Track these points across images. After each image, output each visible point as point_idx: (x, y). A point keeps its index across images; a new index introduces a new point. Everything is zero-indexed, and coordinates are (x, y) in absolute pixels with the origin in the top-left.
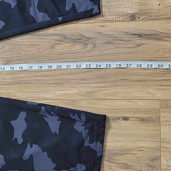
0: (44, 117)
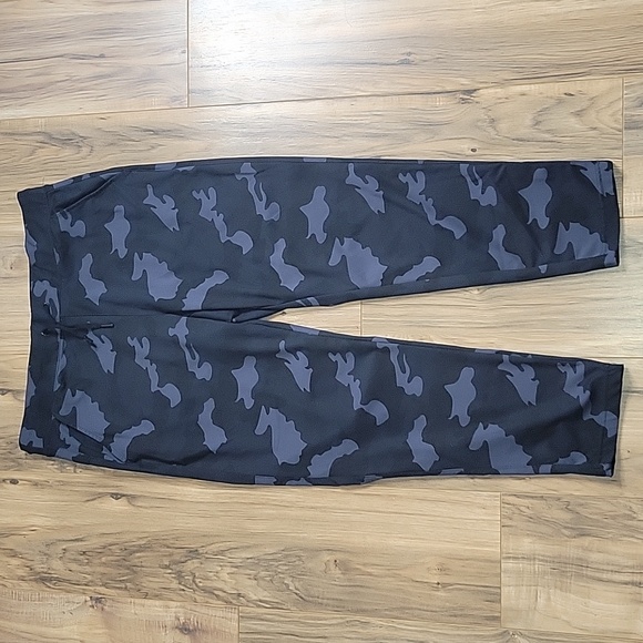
0: (508, 376)
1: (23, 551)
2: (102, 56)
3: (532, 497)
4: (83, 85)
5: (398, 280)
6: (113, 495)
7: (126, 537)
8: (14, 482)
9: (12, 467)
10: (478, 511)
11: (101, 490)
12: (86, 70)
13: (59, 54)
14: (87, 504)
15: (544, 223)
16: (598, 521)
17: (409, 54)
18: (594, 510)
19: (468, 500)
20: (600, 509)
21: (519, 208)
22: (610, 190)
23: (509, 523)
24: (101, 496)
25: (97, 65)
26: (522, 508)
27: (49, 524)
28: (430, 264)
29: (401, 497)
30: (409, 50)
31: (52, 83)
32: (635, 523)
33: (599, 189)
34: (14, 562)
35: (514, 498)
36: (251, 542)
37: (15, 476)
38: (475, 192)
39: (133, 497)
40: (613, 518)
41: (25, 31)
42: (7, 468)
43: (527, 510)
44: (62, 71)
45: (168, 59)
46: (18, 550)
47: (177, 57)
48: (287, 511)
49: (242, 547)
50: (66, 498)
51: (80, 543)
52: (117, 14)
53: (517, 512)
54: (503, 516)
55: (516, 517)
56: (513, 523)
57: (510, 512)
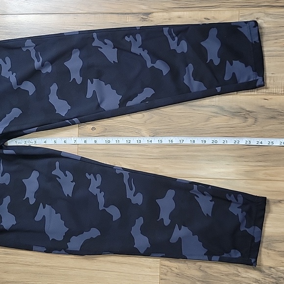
0: (195, 197)
5: (129, 104)
10: (146, 269)
15: (217, 62)
16: (218, 277)
18: (216, 271)
19: (141, 263)
20: (219, 270)
21: (202, 53)
22: (256, 39)
23: (165, 277)
26: (173, 269)
28: (148, 92)
32: (239, 279)
33: (249, 39)
38: (173, 44)
40: (227, 275)
43: (176, 270)
53: (170, 270)
54: (161, 273)
55: (169, 274)
56: (167, 278)
57: (165, 271)
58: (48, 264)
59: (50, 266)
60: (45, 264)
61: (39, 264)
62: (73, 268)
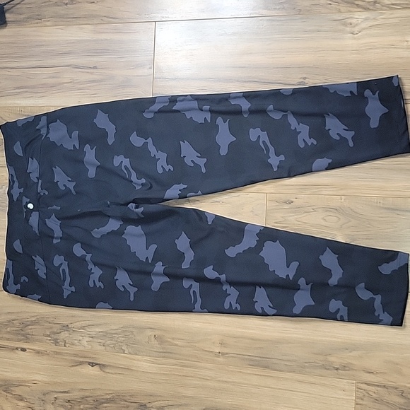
1: (28, 397)
2: (95, 68)
3: (378, 386)
4: (82, 86)
6: (89, 363)
7: (98, 393)
8: (23, 350)
9: (23, 340)
10: (340, 392)
11: (81, 360)
12: (83, 77)
13: (66, 64)
14: (72, 368)
17: (305, 78)
19: (334, 384)
23: (361, 402)
24: (81, 363)
25: (92, 73)
26: (370, 393)
27: (46, 380)
29: (287, 379)
30: (304, 76)
31: (60, 84)
34: (22, 404)
35: (365, 385)
36: (182, 402)
37: (25, 346)
39: (104, 366)
41: (44, 48)
42: (19, 340)
43: (374, 395)
44: (67, 76)
45: (140, 72)
46: (24, 396)
47: (146, 71)
48: (208, 383)
49: (177, 405)
50: (58, 363)
51: (67, 395)
52: (106, 40)
53: (367, 395)
54: (357, 397)
55: (366, 398)
56: (364, 403)
57: (361, 395)
58: (229, 380)
59: (231, 382)
60: (226, 380)
61: (219, 379)
62: (257, 385)
